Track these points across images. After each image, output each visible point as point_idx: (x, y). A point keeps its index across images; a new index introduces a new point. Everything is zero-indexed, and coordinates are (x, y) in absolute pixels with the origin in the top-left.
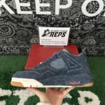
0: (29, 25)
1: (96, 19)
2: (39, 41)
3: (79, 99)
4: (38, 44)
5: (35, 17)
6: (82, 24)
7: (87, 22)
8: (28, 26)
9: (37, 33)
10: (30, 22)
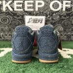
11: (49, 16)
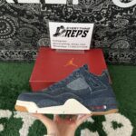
0: (36, 20)
1: (131, 11)
2: (49, 43)
3: (104, 123)
4: (48, 47)
5: (43, 8)
6: (111, 18)
7: (118, 16)
8: (33, 21)
9: (46, 31)
10: (37, 15)
11: (104, 19)
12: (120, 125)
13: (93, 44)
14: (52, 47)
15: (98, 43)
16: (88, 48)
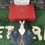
3: (32, 30)
4: (14, 4)
12: (37, 30)
13: (30, 2)
14: (15, 4)
15: (32, 2)
16: (28, 4)
